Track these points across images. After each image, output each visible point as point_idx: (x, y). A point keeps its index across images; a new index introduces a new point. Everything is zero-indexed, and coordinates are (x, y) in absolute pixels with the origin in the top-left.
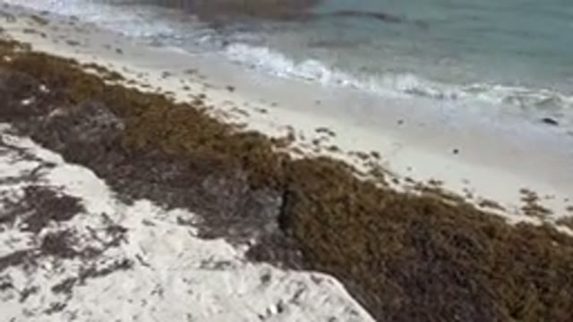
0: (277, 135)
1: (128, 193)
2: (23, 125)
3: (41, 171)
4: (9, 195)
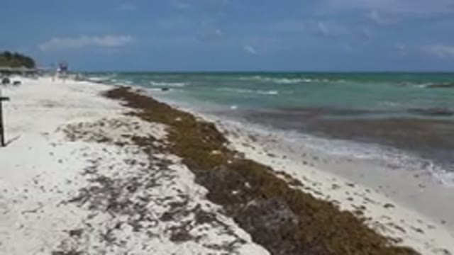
2: (229, 208)
3: (236, 245)
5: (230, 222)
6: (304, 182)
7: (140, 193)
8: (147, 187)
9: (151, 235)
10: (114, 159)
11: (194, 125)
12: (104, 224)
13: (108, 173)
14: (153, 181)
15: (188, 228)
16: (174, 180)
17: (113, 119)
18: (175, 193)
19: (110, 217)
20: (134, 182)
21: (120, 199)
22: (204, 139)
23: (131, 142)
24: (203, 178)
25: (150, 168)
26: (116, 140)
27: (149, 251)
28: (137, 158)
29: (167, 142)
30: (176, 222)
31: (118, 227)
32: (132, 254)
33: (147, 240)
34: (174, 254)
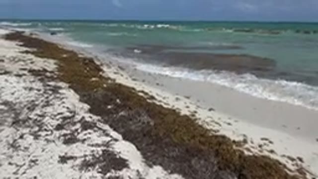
0: (237, 139)
1: (151, 161)
2: (106, 118)
3: (111, 142)
4: (95, 153)
5: (106, 127)
6: (156, 97)
7: (38, 111)
8: (43, 106)
9: (48, 141)
10: (15, 87)
11: (78, 60)
12: (11, 136)
13: (11, 97)
14: (47, 102)
15: (76, 134)
16: (64, 100)
17: (12, 57)
18: (65, 110)
19: (15, 130)
20: (33, 103)
21: (22, 117)
22: (86, 69)
23: (28, 74)
24: (85, 98)
25: (45, 92)
26: (15, 73)
27: (47, 152)
28: (34, 85)
29: (57, 73)
30: (67, 130)
31: (21, 137)
32: (34, 157)
33: (44, 145)
34: (66, 154)
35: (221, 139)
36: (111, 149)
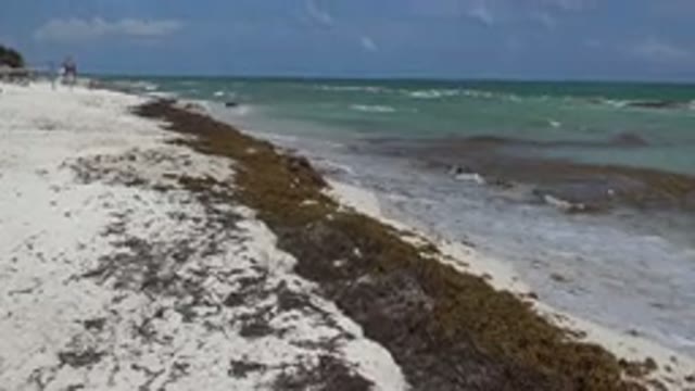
0: (630, 358)
2: (330, 287)
3: (340, 341)
4: (304, 360)
5: (330, 307)
7: (193, 264)
8: (205, 255)
9: (210, 326)
10: (151, 212)
11: (278, 160)
12: (139, 311)
13: (143, 232)
14: (213, 245)
15: (266, 317)
16: (246, 243)
17: (150, 151)
18: (246, 264)
19: (148, 300)
20: (183, 246)
21: (163, 273)
22: (292, 181)
23: (177, 186)
24: (289, 241)
25: (208, 225)
26: (153, 183)
27: (207, 350)
28: (187, 209)
29: (233, 186)
30: (249, 307)
31: (159, 314)
32: (181, 357)
33: (204, 335)
34: (245, 357)
35: (591, 355)
36: (337, 356)
